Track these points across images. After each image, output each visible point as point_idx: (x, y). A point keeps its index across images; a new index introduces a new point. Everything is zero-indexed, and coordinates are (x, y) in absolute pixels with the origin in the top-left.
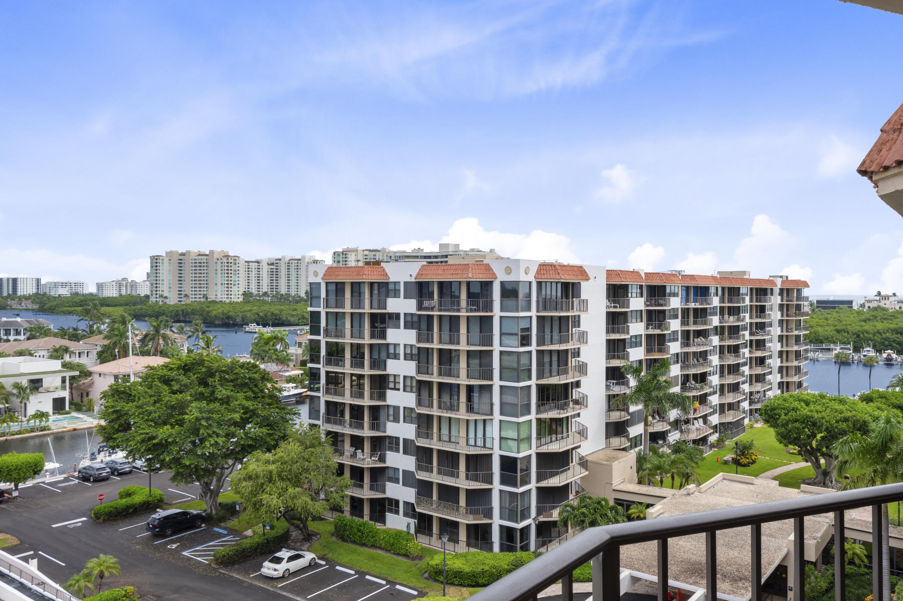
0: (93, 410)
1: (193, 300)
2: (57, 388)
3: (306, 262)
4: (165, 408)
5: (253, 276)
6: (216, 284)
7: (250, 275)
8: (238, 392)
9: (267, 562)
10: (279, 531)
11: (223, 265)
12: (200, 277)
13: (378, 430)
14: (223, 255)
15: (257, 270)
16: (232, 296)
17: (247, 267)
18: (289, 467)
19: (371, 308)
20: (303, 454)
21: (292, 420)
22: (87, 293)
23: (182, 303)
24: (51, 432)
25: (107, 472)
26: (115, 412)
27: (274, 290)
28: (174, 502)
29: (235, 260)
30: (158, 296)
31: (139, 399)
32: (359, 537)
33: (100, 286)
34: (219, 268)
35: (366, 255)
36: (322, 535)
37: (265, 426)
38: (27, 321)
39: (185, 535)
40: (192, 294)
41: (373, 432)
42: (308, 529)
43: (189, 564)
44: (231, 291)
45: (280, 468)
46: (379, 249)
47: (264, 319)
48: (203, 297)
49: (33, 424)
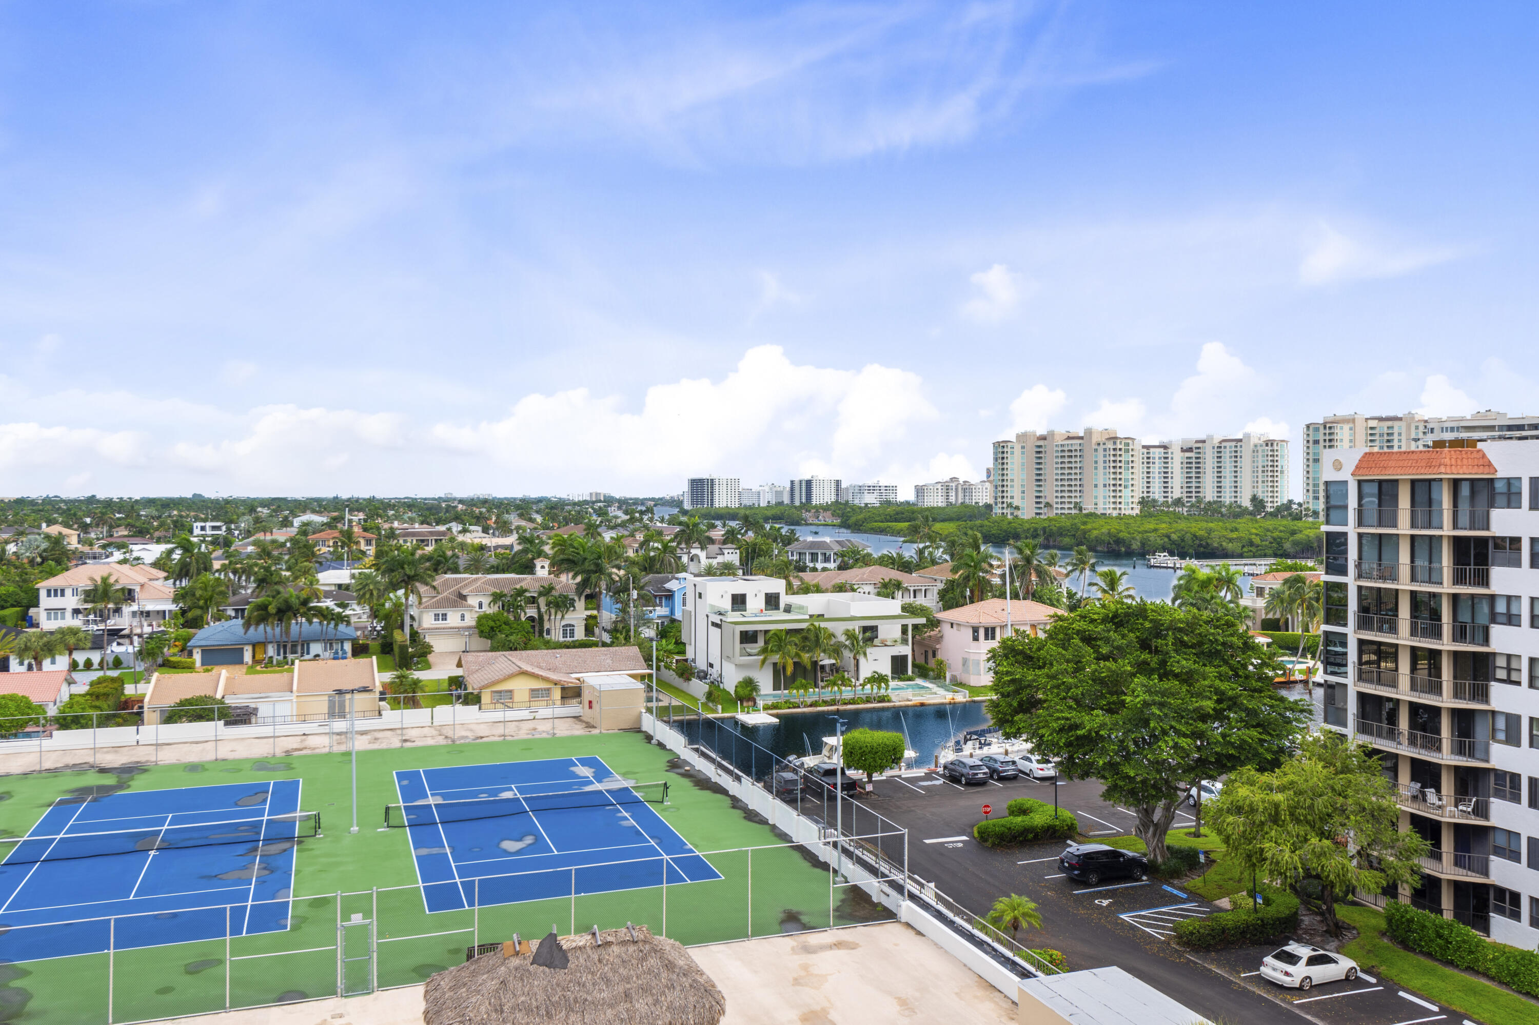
0: (945, 677)
1: (1059, 512)
2: (896, 641)
3: (1252, 443)
4: (1090, 682)
5: (1157, 470)
6: (1096, 486)
7: (1151, 470)
8: (1205, 665)
9: (1270, 957)
10: (1281, 909)
11: (1108, 453)
12: (1069, 474)
13: (1472, 755)
14: (1107, 437)
15: (1163, 460)
16: (1122, 506)
17: (1145, 455)
18: (1309, 802)
19: (1455, 526)
20: (1331, 782)
21: (1298, 720)
22: (902, 500)
23: (1042, 517)
24: (892, 704)
25: (984, 773)
26: (1013, 681)
27: (1194, 495)
28: (1091, 833)
29: (1128, 444)
30: (1005, 505)
31: (1051, 664)
32: (1441, 948)
33: (920, 491)
34: (1101, 459)
35: (1372, 428)
36: (1361, 930)
37: (1254, 727)
38: (837, 542)
39: (1118, 889)
40: (1057, 503)
41: (1461, 758)
42: (1335, 915)
43: (1134, 936)
44: (1120, 497)
45: (1293, 800)
46: (1399, 416)
47: (1179, 545)
48: (1075, 507)
49: (870, 691)
